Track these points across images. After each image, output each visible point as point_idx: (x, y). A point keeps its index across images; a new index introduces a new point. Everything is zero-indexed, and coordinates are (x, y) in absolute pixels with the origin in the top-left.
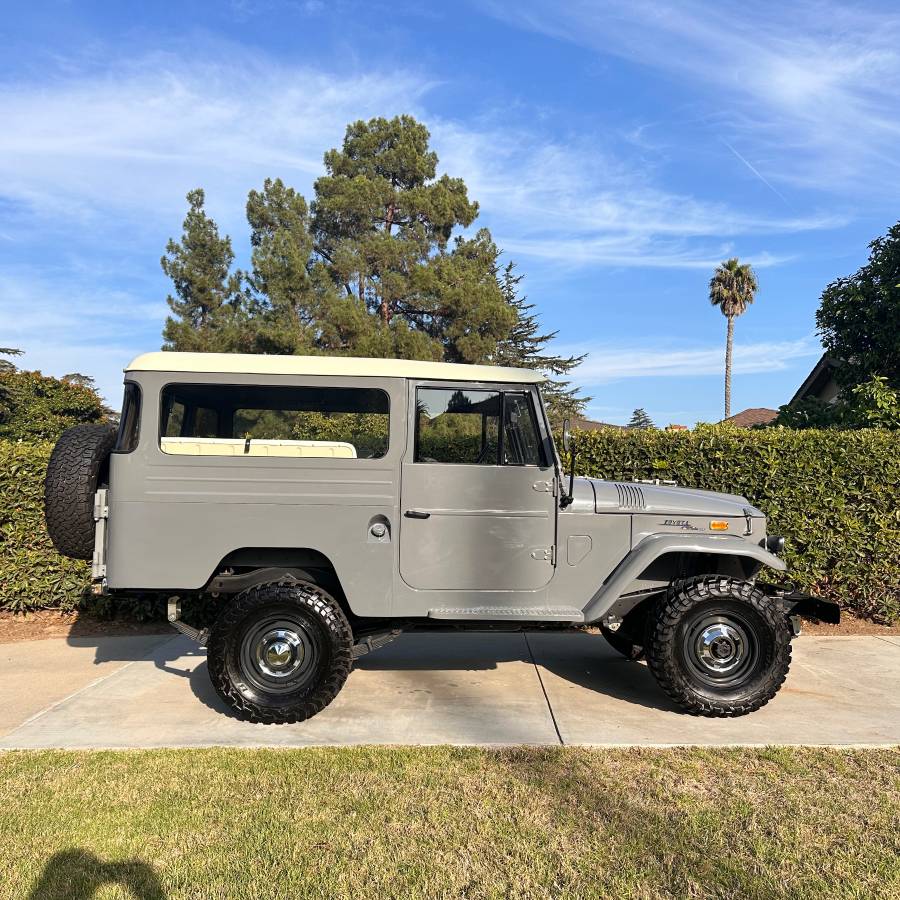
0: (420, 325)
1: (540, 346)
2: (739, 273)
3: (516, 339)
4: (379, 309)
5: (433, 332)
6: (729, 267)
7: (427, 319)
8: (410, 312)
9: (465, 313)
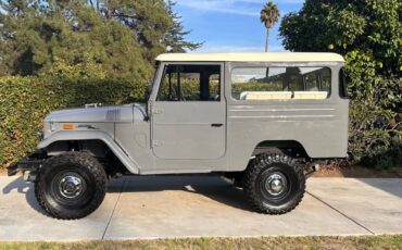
0: (127, 22)
1: (184, 36)
2: (273, 8)
3: (173, 33)
4: (106, 13)
5: (133, 26)
6: (269, 5)
7: (130, 20)
8: (122, 16)
9: (147, 18)
